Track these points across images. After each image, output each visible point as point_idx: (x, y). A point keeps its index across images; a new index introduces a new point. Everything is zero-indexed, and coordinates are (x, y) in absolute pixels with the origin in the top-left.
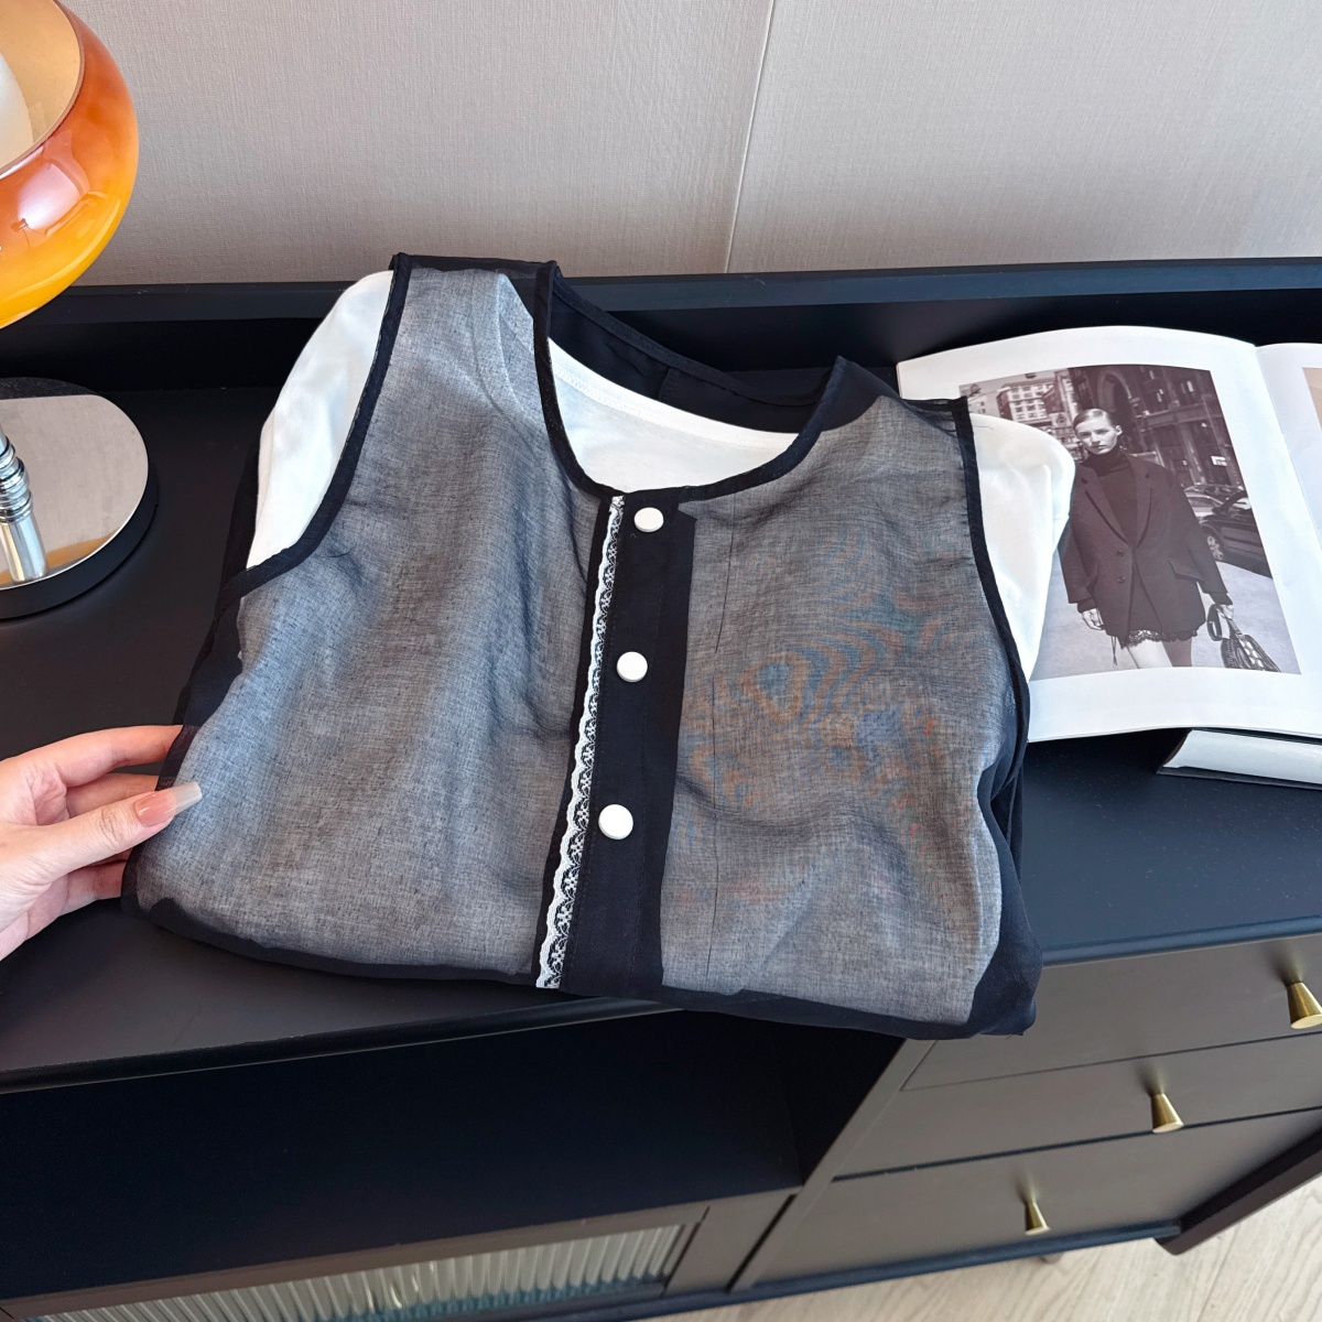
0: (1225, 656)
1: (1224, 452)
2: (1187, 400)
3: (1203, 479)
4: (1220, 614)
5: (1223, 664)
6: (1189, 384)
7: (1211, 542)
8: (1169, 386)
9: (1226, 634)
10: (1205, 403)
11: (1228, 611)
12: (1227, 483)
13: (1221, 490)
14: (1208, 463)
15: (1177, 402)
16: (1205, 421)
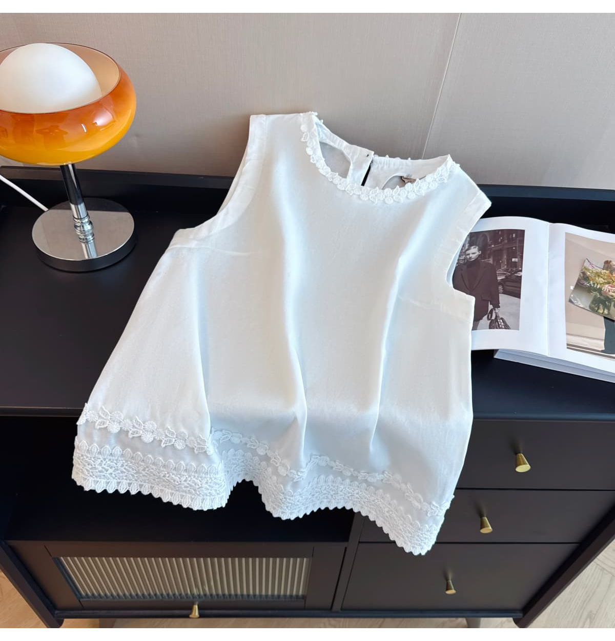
0: (490, 325)
1: (519, 257)
2: (511, 240)
3: (506, 267)
4: (494, 311)
5: (488, 327)
6: (514, 236)
7: (500, 288)
8: (505, 236)
9: (493, 318)
10: (518, 241)
11: (497, 311)
12: (517, 267)
13: (512, 270)
14: (510, 261)
15: (506, 241)
16: (515, 247)
